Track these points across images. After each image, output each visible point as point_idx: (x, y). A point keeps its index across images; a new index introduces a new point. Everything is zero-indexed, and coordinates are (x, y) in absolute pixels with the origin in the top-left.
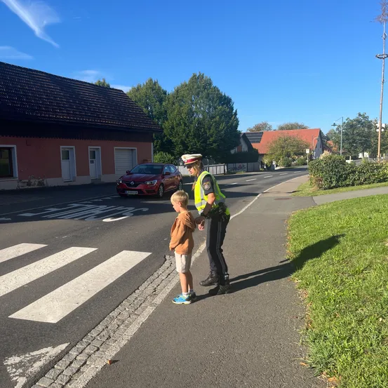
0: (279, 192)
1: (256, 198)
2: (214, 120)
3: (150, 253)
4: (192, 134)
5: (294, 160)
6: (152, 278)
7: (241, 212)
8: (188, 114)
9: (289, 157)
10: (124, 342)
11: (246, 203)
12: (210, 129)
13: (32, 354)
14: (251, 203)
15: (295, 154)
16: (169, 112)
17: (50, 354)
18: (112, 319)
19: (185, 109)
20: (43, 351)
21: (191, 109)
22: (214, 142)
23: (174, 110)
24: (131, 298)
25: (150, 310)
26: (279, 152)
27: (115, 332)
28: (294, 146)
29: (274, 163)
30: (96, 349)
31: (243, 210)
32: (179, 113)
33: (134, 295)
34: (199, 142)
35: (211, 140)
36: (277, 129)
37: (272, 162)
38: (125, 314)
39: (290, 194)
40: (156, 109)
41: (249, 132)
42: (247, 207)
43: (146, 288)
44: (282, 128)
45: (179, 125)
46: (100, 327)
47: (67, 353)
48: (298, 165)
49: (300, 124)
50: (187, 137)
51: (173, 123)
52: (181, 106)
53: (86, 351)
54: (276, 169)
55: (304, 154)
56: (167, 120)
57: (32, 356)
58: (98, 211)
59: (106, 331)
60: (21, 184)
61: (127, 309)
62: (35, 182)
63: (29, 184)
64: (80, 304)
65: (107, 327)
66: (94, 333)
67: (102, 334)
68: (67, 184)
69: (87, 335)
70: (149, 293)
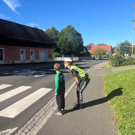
2: (75, 41)
3: (52, 89)
4: (67, 46)
5: (102, 56)
6: (52, 99)
10: (41, 127)
13: (2, 132)
16: (59, 38)
17: (10, 132)
18: (36, 116)
20: (7, 131)
23: (61, 37)
25: (52, 113)
27: (37, 122)
30: (29, 130)
33: (45, 106)
35: (74, 48)
38: (42, 114)
39: (102, 68)
43: (50, 103)
46: (31, 120)
47: (17, 132)
48: (104, 58)
53: (25, 131)
55: (106, 54)
57: (2, 133)
58: (33, 73)
59: (33, 122)
60: (5, 62)
61: (42, 112)
62: (10, 62)
63: (8, 62)
64: (24, 110)
65: (34, 120)
66: (29, 123)
67: (32, 123)
68: (22, 63)
69: (26, 123)
70: (51, 105)
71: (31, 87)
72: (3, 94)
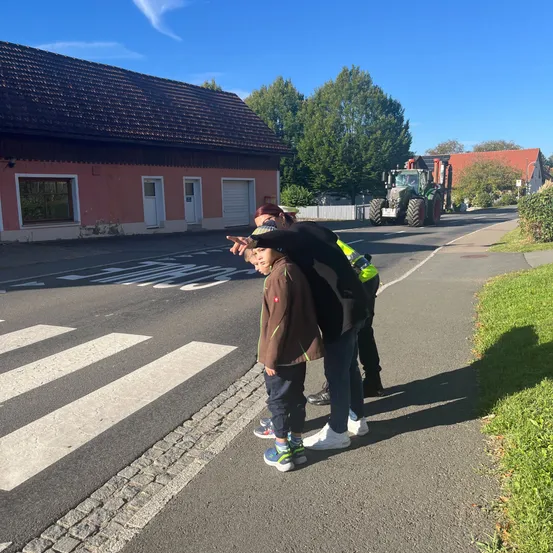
0: (471, 245)
1: (432, 254)
2: (374, 136)
3: (234, 348)
4: (339, 157)
5: (497, 197)
6: (223, 395)
7: (404, 277)
8: (334, 128)
9: (489, 191)
11: (414, 261)
12: (367, 150)
14: (423, 262)
15: (499, 187)
16: (306, 125)
19: (330, 120)
21: (338, 121)
22: (373, 169)
23: (314, 122)
24: (171, 439)
25: (196, 466)
26: (474, 185)
27: (112, 516)
28: (498, 175)
29: (466, 201)
31: (408, 273)
32: (322, 127)
33: (179, 431)
34: (349, 169)
35: (369, 166)
36: (472, 150)
37: (463, 200)
38: (149, 472)
39: (487, 249)
40: (288, 121)
41: (428, 155)
42: (414, 270)
43: (206, 417)
44: (479, 149)
45: (321, 144)
46: (87, 505)
48: (504, 204)
49: (507, 142)
50: (333, 162)
51: (312, 142)
52: (324, 116)
54: (469, 210)
55: (512, 188)
56: (303, 137)
58: (178, 274)
59: (95, 515)
60: (84, 232)
61: (155, 463)
62: (105, 229)
63: (96, 231)
64: (72, 449)
65: (101, 505)
66: (70, 519)
67: (84, 523)
68: (151, 232)
69: (54, 523)
70: (207, 428)
71: (145, 338)
72: (19, 369)
